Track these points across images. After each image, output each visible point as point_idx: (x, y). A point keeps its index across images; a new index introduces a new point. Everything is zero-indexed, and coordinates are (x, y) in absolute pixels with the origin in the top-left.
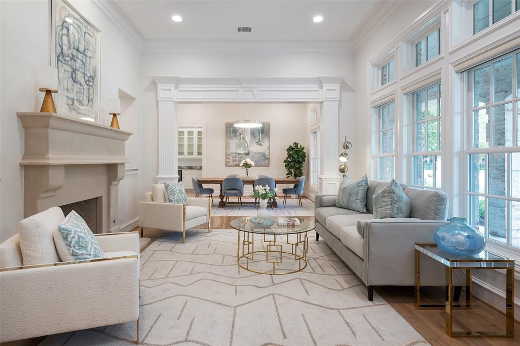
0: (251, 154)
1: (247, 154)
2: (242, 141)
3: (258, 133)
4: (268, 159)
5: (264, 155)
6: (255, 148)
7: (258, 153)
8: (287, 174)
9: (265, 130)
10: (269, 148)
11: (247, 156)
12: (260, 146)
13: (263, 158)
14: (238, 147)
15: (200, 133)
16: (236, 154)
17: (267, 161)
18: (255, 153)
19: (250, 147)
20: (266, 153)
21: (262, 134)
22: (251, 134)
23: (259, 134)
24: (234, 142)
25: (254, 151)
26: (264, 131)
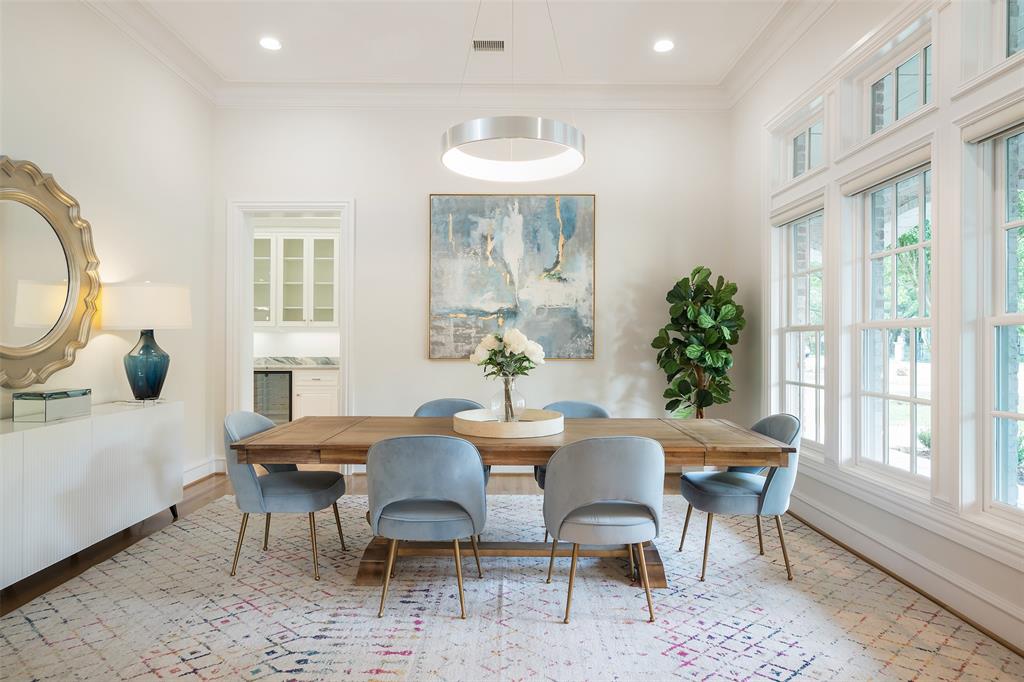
0: (525, 315)
1: (512, 314)
2: (491, 262)
3: (550, 235)
4: (591, 331)
5: (574, 319)
6: (538, 293)
7: (553, 311)
8: (668, 394)
9: (579, 224)
10: (592, 290)
11: (510, 322)
12: (561, 284)
13: (571, 330)
14: (476, 285)
15: (324, 247)
16: (468, 312)
17: (585, 341)
18: (540, 310)
19: (522, 286)
20: (583, 311)
21: (568, 237)
22: (526, 236)
23: (556, 238)
24: (459, 268)
25: (537, 303)
26: (574, 228)
